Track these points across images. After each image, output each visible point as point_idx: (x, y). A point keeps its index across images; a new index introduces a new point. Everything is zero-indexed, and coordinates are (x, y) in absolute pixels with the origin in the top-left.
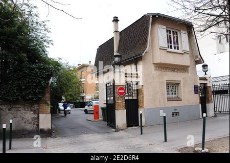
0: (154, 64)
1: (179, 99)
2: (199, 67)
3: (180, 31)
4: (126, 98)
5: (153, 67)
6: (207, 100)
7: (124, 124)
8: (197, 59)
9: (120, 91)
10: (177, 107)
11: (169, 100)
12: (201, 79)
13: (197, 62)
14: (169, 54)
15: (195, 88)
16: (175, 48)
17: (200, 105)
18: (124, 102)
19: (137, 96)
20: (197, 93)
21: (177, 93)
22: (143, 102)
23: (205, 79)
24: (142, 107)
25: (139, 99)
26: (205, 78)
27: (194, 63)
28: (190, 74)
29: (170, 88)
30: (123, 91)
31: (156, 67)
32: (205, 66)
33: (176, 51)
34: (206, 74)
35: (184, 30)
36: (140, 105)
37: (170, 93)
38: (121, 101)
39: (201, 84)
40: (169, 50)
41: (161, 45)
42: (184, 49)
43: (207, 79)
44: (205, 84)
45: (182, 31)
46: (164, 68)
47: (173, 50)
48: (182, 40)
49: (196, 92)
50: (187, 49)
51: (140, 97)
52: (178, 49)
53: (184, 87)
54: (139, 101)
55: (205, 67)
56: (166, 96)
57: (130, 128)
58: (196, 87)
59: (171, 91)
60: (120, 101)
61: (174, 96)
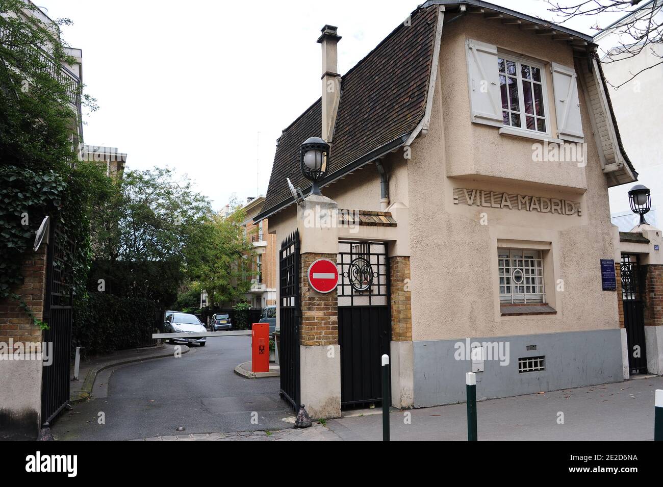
0: (450, 178)
1: (544, 309)
2: (619, 195)
3: (547, 65)
4: (344, 302)
5: (448, 190)
6: (647, 313)
7: (331, 401)
8: (612, 167)
9: (317, 276)
10: (536, 336)
11: (509, 310)
12: (626, 237)
13: (612, 179)
14: (509, 145)
15: (603, 268)
16: (530, 125)
17: (624, 331)
18: (335, 318)
19: (388, 295)
20: (613, 289)
21: (537, 285)
22: (408, 319)
23: (640, 238)
24: (405, 336)
25: (395, 307)
26: (640, 234)
27: (601, 180)
28: (584, 220)
29: (511, 268)
30: (331, 276)
31: (459, 191)
32: (639, 194)
33: (535, 134)
34: (642, 221)
35: (563, 62)
36: (397, 327)
37: (512, 285)
38: (321, 314)
39: (624, 255)
40: (510, 129)
41: (477, 111)
42: (562, 128)
43: (649, 237)
44: (640, 257)
45: (556, 67)
46: (488, 195)
47: (523, 131)
48: (558, 99)
49: (608, 284)
50: (577, 128)
51: (397, 298)
52: (542, 128)
53: (563, 265)
54: (394, 313)
55: (641, 198)
56: (497, 297)
57: (357, 414)
58: (607, 267)
59: (518, 278)
60: (316, 314)
61: (527, 296)
